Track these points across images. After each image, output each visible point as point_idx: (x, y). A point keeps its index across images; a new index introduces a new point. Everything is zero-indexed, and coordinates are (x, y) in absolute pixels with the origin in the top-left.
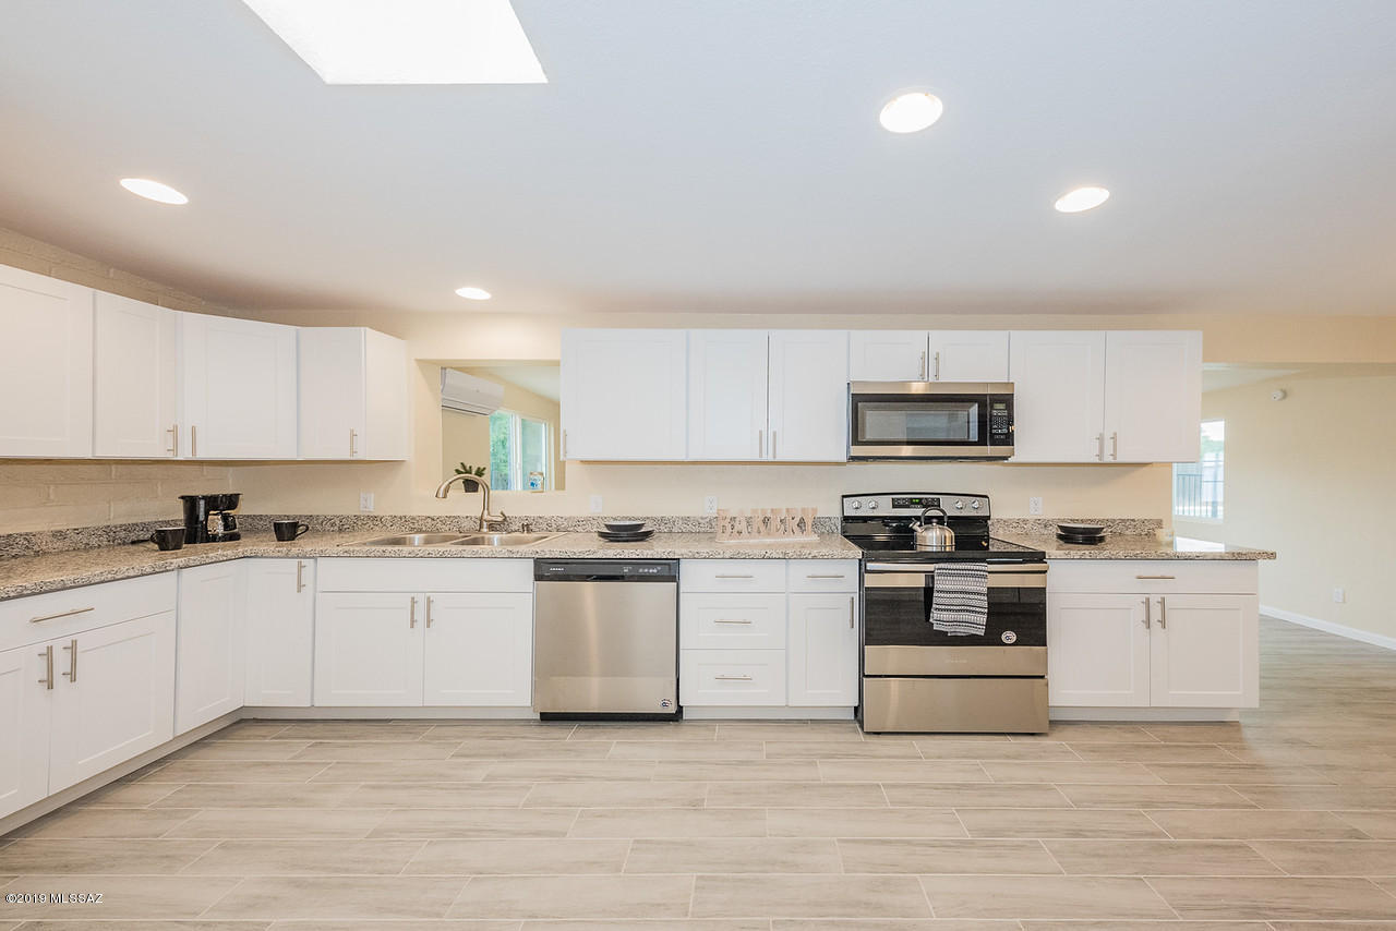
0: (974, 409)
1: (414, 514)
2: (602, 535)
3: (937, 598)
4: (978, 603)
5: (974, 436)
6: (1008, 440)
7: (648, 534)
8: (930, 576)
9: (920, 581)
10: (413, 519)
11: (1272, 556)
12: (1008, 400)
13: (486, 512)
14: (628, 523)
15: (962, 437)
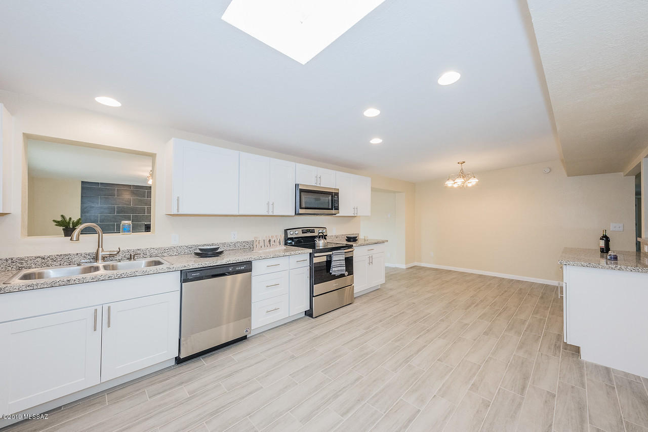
0: (330, 198)
1: (22, 256)
2: (197, 254)
3: (333, 264)
4: (342, 263)
5: (330, 208)
6: (337, 209)
7: (221, 253)
8: (330, 256)
9: (324, 259)
10: (22, 259)
11: (387, 241)
12: (337, 194)
13: (100, 249)
14: (209, 247)
15: (327, 207)
